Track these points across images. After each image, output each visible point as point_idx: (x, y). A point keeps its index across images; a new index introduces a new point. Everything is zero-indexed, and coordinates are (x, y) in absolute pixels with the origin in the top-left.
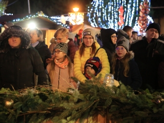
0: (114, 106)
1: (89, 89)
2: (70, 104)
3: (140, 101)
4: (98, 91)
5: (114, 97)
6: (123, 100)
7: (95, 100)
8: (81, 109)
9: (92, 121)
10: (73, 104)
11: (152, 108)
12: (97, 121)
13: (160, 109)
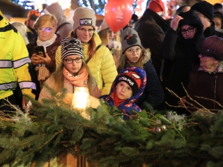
0: (87, 139)
1: (46, 113)
2: (11, 140)
3: (128, 131)
4: (61, 117)
5: (86, 125)
6: (100, 129)
7: (56, 131)
8: (31, 147)
9: (56, 165)
10: (17, 139)
11: (147, 140)
12: (65, 164)
13: (157, 143)
